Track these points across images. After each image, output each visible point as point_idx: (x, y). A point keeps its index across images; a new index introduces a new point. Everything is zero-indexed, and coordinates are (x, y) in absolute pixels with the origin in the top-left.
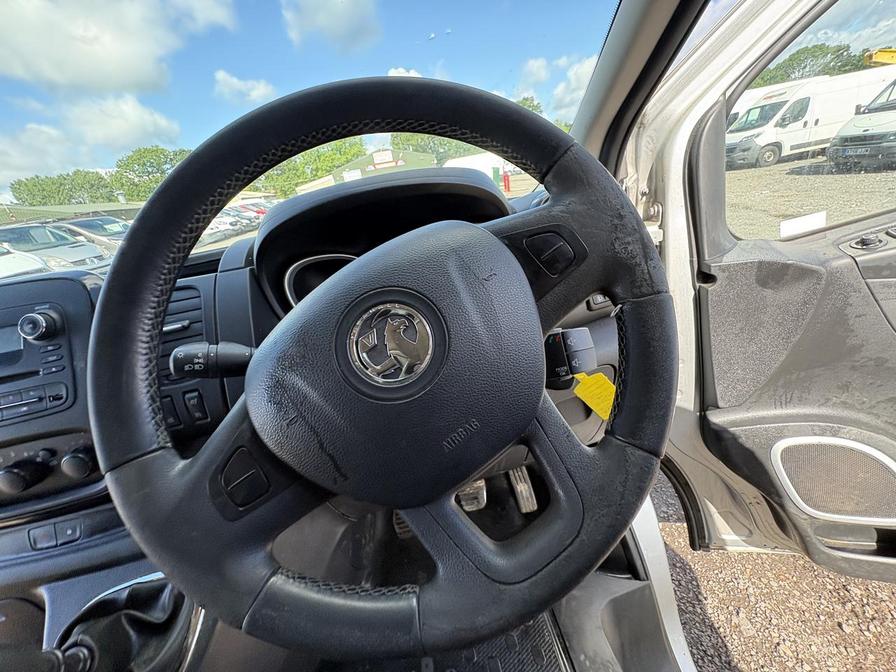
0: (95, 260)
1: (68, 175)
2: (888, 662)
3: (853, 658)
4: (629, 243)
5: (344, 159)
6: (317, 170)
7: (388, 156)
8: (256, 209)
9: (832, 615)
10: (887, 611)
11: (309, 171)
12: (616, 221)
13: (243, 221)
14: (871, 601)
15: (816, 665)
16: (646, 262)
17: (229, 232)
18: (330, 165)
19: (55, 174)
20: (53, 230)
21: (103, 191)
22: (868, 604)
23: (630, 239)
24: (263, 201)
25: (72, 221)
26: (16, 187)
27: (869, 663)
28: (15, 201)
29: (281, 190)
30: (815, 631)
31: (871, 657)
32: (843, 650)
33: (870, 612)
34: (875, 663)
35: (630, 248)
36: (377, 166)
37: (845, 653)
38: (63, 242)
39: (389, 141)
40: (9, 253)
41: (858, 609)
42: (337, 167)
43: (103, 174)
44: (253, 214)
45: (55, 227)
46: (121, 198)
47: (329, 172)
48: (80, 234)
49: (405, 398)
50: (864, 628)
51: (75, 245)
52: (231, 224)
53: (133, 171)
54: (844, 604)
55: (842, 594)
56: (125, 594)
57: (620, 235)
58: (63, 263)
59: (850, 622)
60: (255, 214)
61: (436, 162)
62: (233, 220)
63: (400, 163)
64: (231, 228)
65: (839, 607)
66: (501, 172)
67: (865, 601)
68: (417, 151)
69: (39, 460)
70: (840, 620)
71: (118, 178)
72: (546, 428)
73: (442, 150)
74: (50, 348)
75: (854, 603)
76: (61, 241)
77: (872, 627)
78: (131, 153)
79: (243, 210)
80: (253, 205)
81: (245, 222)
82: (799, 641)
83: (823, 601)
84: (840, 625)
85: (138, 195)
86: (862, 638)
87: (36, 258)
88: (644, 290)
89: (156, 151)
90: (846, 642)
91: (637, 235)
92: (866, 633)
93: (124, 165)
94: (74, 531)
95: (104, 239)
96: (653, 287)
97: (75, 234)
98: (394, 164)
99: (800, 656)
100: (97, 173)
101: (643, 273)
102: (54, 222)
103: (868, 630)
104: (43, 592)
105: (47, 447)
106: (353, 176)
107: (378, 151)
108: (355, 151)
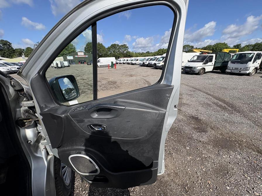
5: (68, 52)
7: (83, 54)
36: (79, 56)
42: (65, 54)
47: (62, 55)
52: (18, 68)
63: (86, 56)
64: (17, 70)
66: (114, 63)
73: (100, 54)
98: (84, 56)
106: (70, 58)
107: (80, 52)
108: (72, 50)
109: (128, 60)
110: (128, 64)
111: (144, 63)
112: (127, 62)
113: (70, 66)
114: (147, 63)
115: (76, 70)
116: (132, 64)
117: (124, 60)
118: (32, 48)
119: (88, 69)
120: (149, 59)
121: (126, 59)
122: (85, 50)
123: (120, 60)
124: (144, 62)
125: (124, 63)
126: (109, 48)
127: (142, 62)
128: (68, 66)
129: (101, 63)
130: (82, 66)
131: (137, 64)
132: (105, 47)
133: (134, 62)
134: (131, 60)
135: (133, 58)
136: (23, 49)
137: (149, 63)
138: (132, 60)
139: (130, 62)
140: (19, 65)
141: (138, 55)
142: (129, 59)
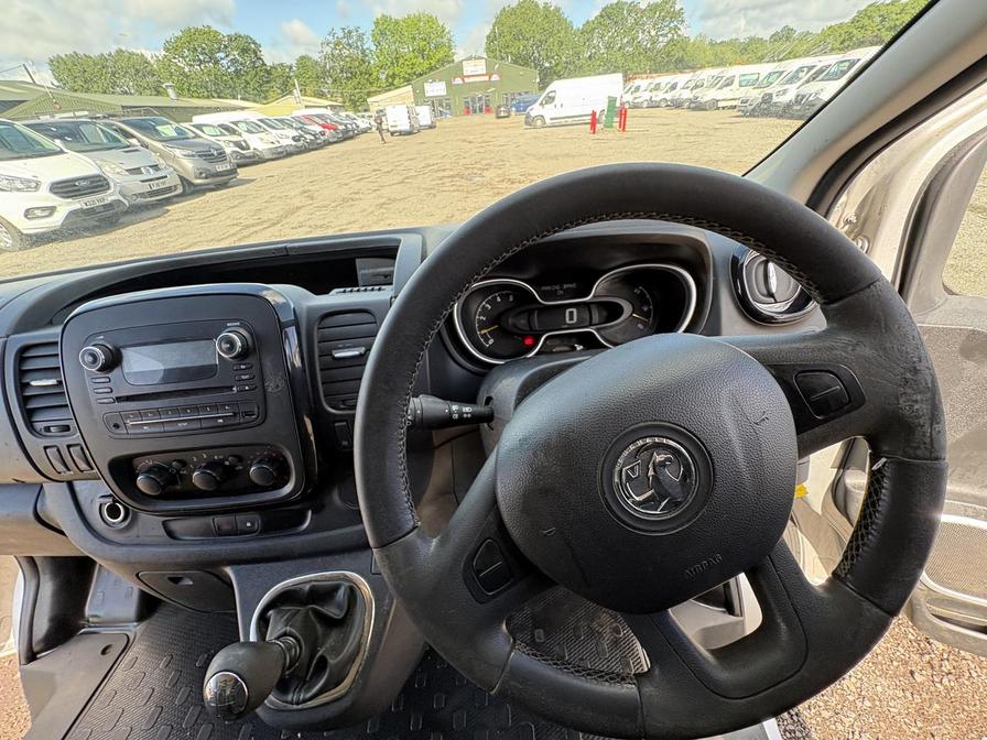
0: (151, 170)
1: (110, 55)
2: (953, 713)
3: (917, 704)
4: (916, 401)
5: (426, 65)
6: (394, 76)
7: (481, 67)
8: (321, 122)
9: (906, 663)
10: (965, 669)
11: (383, 77)
12: (908, 375)
13: (307, 136)
14: (951, 657)
15: (878, 703)
16: (931, 425)
17: (292, 149)
18: (409, 71)
19: (95, 53)
20: (105, 129)
21: (150, 79)
22: (948, 660)
23: (919, 397)
24: (328, 112)
25: (123, 119)
26: (57, 64)
27: (932, 711)
28: (56, 83)
29: (350, 100)
30: (884, 674)
31: (937, 706)
32: (908, 695)
33: (947, 666)
34: (938, 712)
35: (916, 407)
36: (467, 80)
37: (911, 698)
38: (114, 145)
39: (484, 46)
40: (61, 152)
41: (936, 663)
42: (418, 76)
43: (149, 59)
44: (319, 129)
45: (106, 125)
46: (170, 91)
47: (408, 81)
48: (133, 136)
49: (662, 532)
50: (936, 680)
51: (129, 149)
52: (294, 138)
53: (183, 57)
54: (922, 655)
55: (922, 645)
56: (307, 587)
57: (909, 391)
58: (118, 170)
59: (924, 672)
60: (321, 129)
61: (538, 80)
62: (295, 133)
63: (495, 78)
64: (294, 143)
65: (916, 657)
66: (618, 104)
67: (945, 656)
68: (515, 62)
69: (227, 463)
70: (913, 669)
71: (166, 64)
72: (775, 561)
73: (547, 65)
74: (243, 367)
75: (933, 656)
76: (113, 144)
77: (945, 681)
78: (180, 34)
79: (307, 122)
80: (318, 116)
81: (309, 137)
82: (866, 680)
83: (900, 648)
84: (912, 673)
85: (189, 90)
86: (932, 689)
87: (90, 161)
88: (919, 452)
89: (208, 33)
90: (915, 689)
91: (929, 395)
92: (938, 685)
93: (173, 48)
94: (253, 524)
95: (159, 145)
96: (931, 453)
97: (128, 135)
98: (487, 78)
99: (863, 693)
100: (142, 55)
101: (924, 435)
102: (104, 117)
103: (941, 682)
104: (229, 571)
105: (235, 453)
106: (436, 89)
107: (470, 58)
108: (439, 55)
109: (673, 87)
110: (677, 105)
111: (767, 99)
112: (669, 96)
113: (437, 124)
114: (790, 96)
115: (464, 141)
116: (698, 106)
117: (657, 87)
118: (316, 56)
119: (507, 137)
120: (804, 76)
121: (665, 80)
122: (489, 50)
123: (638, 89)
124: (768, 91)
125: (653, 105)
126: (588, 30)
127: (755, 95)
128: (431, 127)
129: (558, 106)
130: (479, 125)
131: (721, 104)
132: (569, 26)
133: (708, 95)
134: (692, 84)
135: (706, 74)
136: (289, 64)
137: (799, 99)
138: (696, 87)
139: (687, 95)
140: (294, 125)
141: (729, 55)
142: (682, 78)
